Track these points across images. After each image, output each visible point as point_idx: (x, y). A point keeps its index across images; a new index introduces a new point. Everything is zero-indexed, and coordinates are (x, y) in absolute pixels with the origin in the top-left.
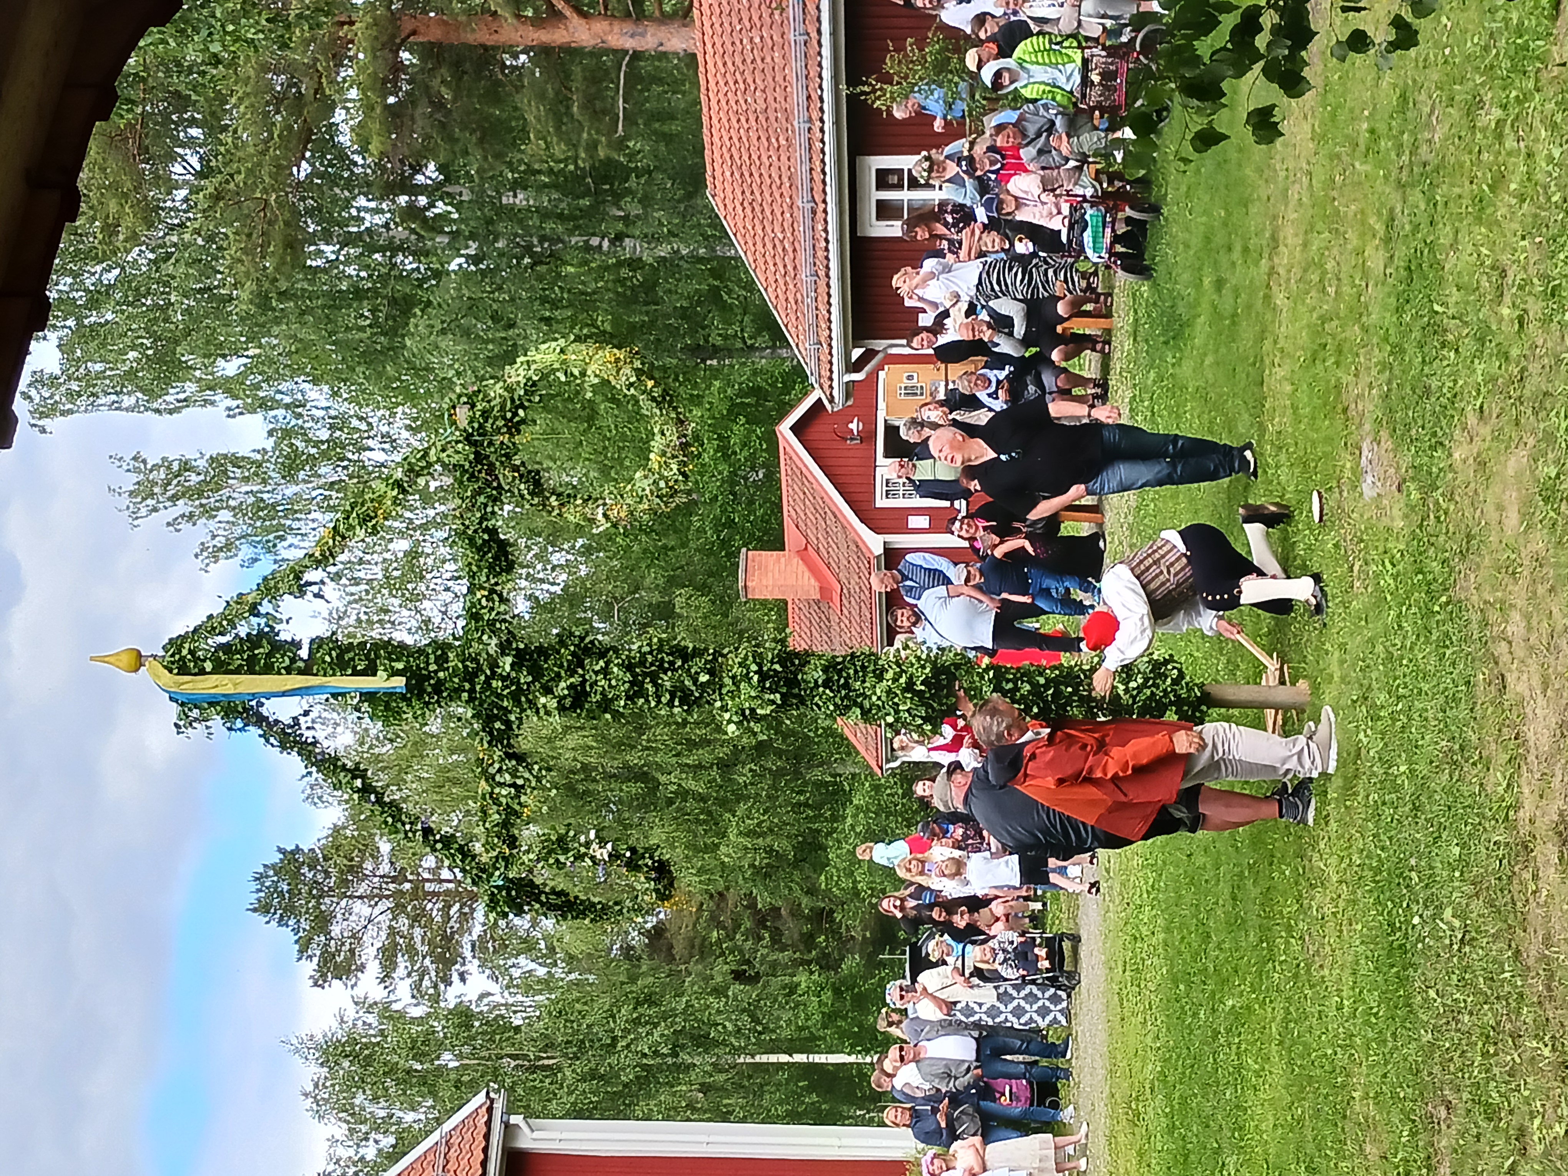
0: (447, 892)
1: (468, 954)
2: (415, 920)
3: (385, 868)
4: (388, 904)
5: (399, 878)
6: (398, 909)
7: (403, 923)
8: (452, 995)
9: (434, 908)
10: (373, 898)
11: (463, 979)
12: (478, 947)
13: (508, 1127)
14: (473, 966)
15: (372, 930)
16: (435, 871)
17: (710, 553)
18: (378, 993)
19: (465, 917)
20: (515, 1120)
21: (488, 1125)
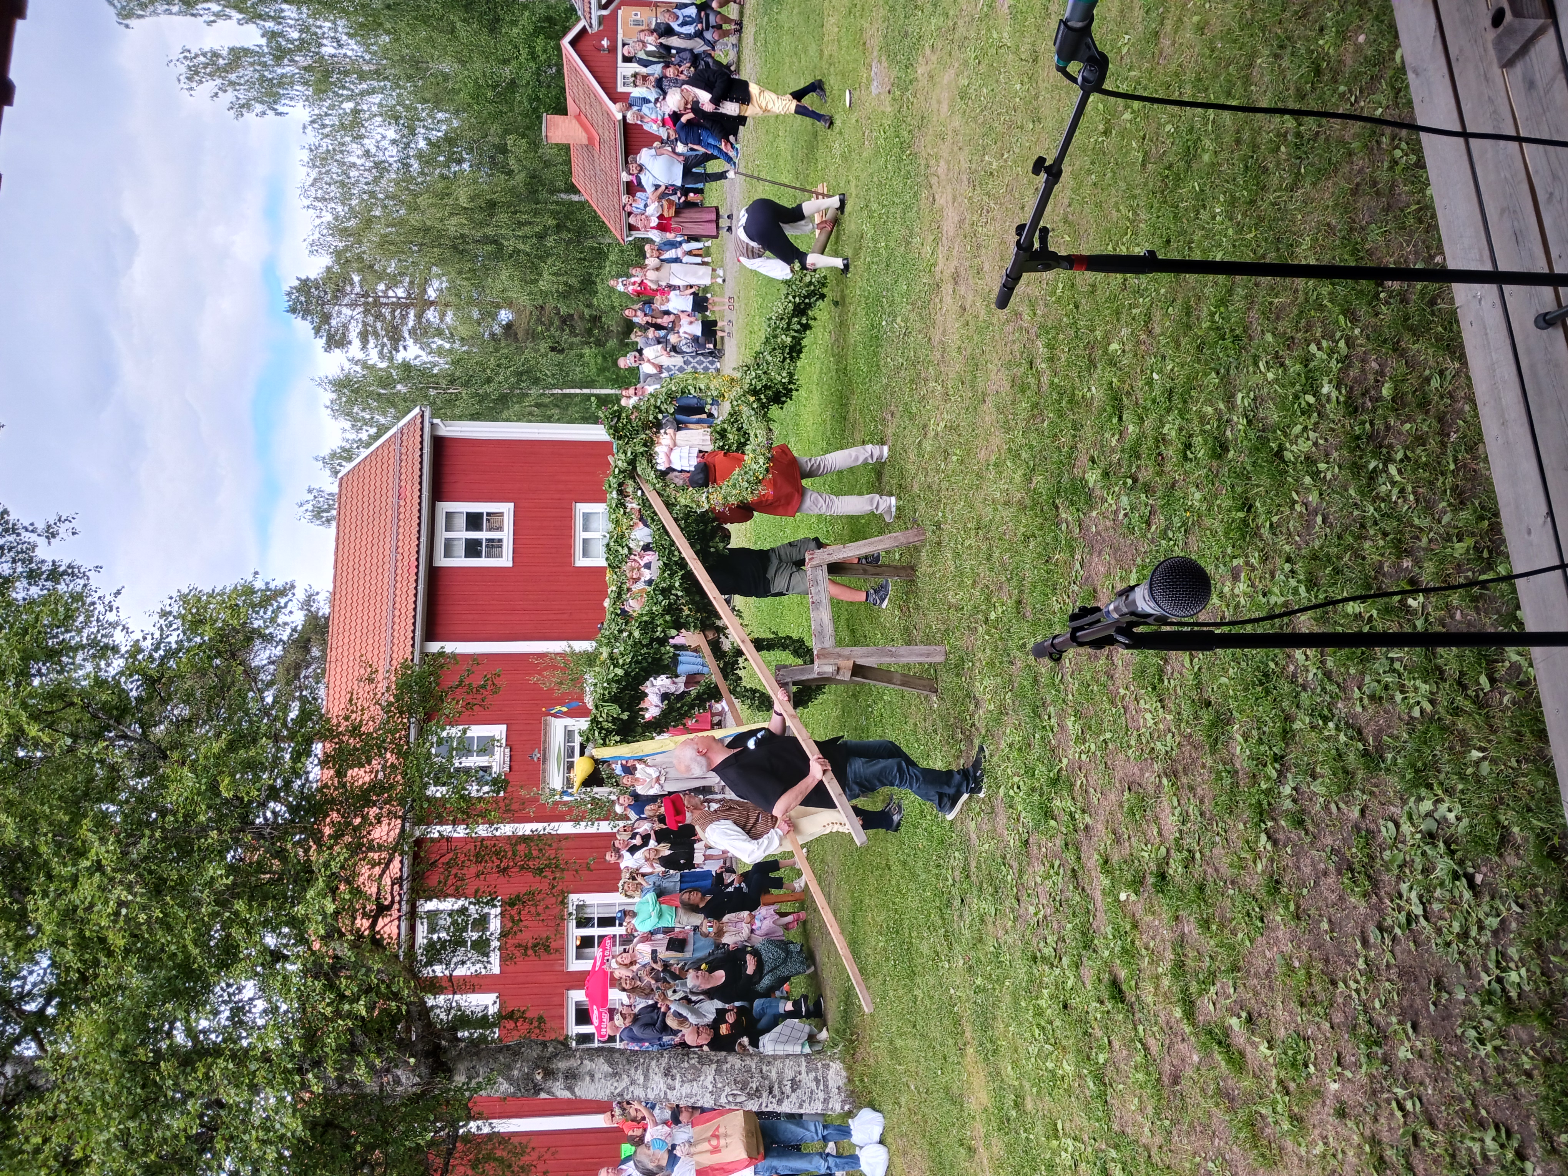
0: (393, 303)
1: (406, 335)
2: (377, 317)
3: (357, 289)
4: (361, 309)
5: (366, 295)
6: (366, 312)
7: (370, 319)
8: (400, 357)
9: (386, 312)
10: (353, 305)
11: (405, 348)
12: (412, 332)
13: (432, 424)
14: (410, 342)
15: (353, 323)
16: (385, 291)
17: (527, 116)
18: (360, 355)
19: (404, 317)
20: (436, 421)
21: (422, 423)
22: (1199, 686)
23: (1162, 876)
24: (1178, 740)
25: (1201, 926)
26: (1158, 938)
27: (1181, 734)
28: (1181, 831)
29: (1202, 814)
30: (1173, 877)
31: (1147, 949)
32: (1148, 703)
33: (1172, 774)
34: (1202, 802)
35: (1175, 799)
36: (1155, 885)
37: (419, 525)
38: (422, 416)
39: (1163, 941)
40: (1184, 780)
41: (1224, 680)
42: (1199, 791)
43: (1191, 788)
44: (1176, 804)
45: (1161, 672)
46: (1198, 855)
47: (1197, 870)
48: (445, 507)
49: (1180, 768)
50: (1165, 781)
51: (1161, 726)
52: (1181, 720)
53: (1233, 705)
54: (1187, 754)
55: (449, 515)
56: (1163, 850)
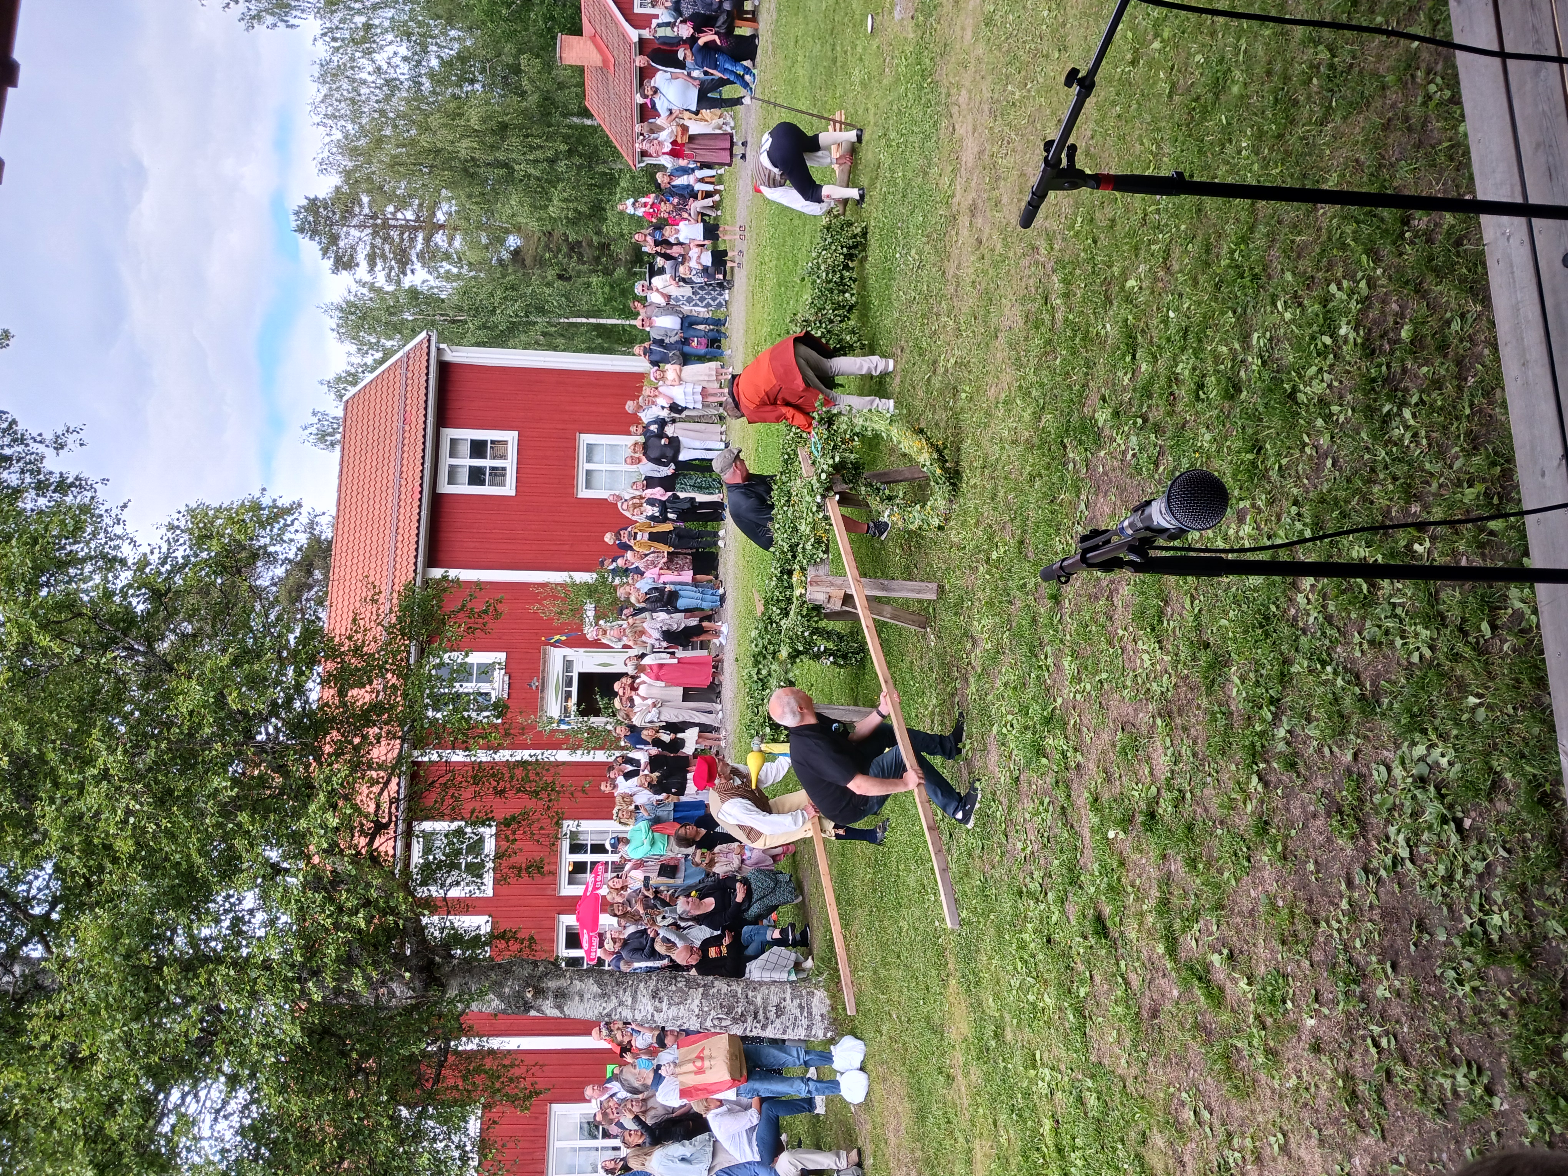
0: (401, 226)
1: (414, 259)
2: (385, 240)
3: (366, 210)
4: (369, 231)
5: (374, 217)
6: (375, 234)
7: (378, 241)
8: (408, 281)
9: (395, 234)
10: (361, 226)
11: (413, 272)
12: (421, 256)
13: (439, 349)
14: (418, 266)
15: (362, 245)
16: (394, 214)
17: (541, 35)
18: (368, 278)
19: (412, 240)
20: (442, 346)
21: (429, 347)
22: (1199, 628)
23: (1152, 815)
24: (1174, 680)
25: (1188, 865)
26: (1145, 876)
27: (1177, 676)
28: (1172, 772)
29: (1195, 755)
30: (1162, 817)
31: (1133, 886)
32: (1146, 644)
33: (1166, 714)
34: (1195, 743)
35: (1168, 740)
36: (1143, 824)
37: (424, 450)
38: (429, 341)
39: (1149, 879)
40: (1178, 721)
41: (1224, 622)
42: (1193, 732)
43: (1185, 729)
44: (1168, 744)
45: (1161, 614)
46: (1188, 795)
47: (1187, 810)
48: (450, 433)
49: (1175, 709)
50: (1159, 721)
51: (1158, 667)
52: (1178, 661)
53: (1232, 646)
54: (1183, 695)
55: (454, 442)
56: (1154, 789)
